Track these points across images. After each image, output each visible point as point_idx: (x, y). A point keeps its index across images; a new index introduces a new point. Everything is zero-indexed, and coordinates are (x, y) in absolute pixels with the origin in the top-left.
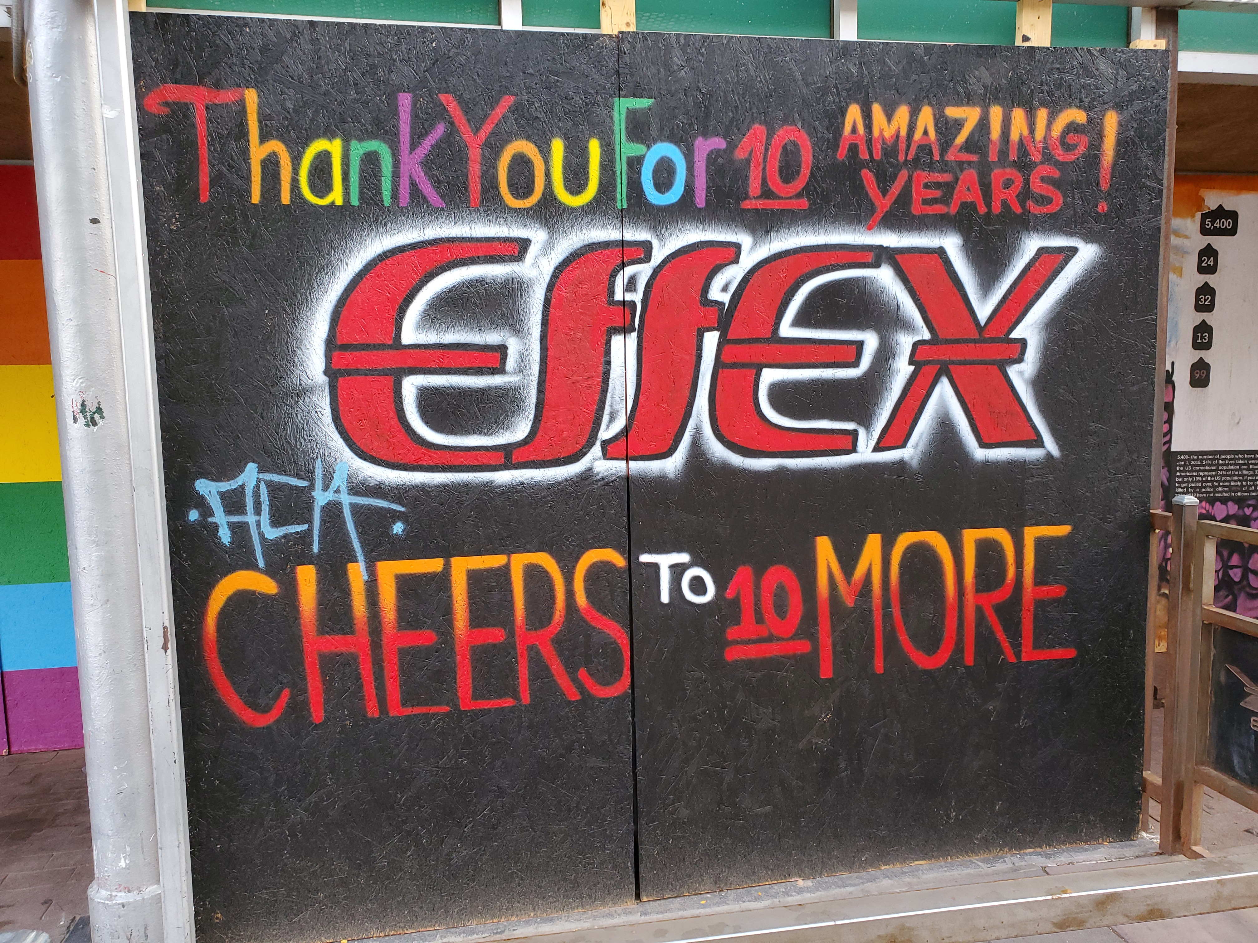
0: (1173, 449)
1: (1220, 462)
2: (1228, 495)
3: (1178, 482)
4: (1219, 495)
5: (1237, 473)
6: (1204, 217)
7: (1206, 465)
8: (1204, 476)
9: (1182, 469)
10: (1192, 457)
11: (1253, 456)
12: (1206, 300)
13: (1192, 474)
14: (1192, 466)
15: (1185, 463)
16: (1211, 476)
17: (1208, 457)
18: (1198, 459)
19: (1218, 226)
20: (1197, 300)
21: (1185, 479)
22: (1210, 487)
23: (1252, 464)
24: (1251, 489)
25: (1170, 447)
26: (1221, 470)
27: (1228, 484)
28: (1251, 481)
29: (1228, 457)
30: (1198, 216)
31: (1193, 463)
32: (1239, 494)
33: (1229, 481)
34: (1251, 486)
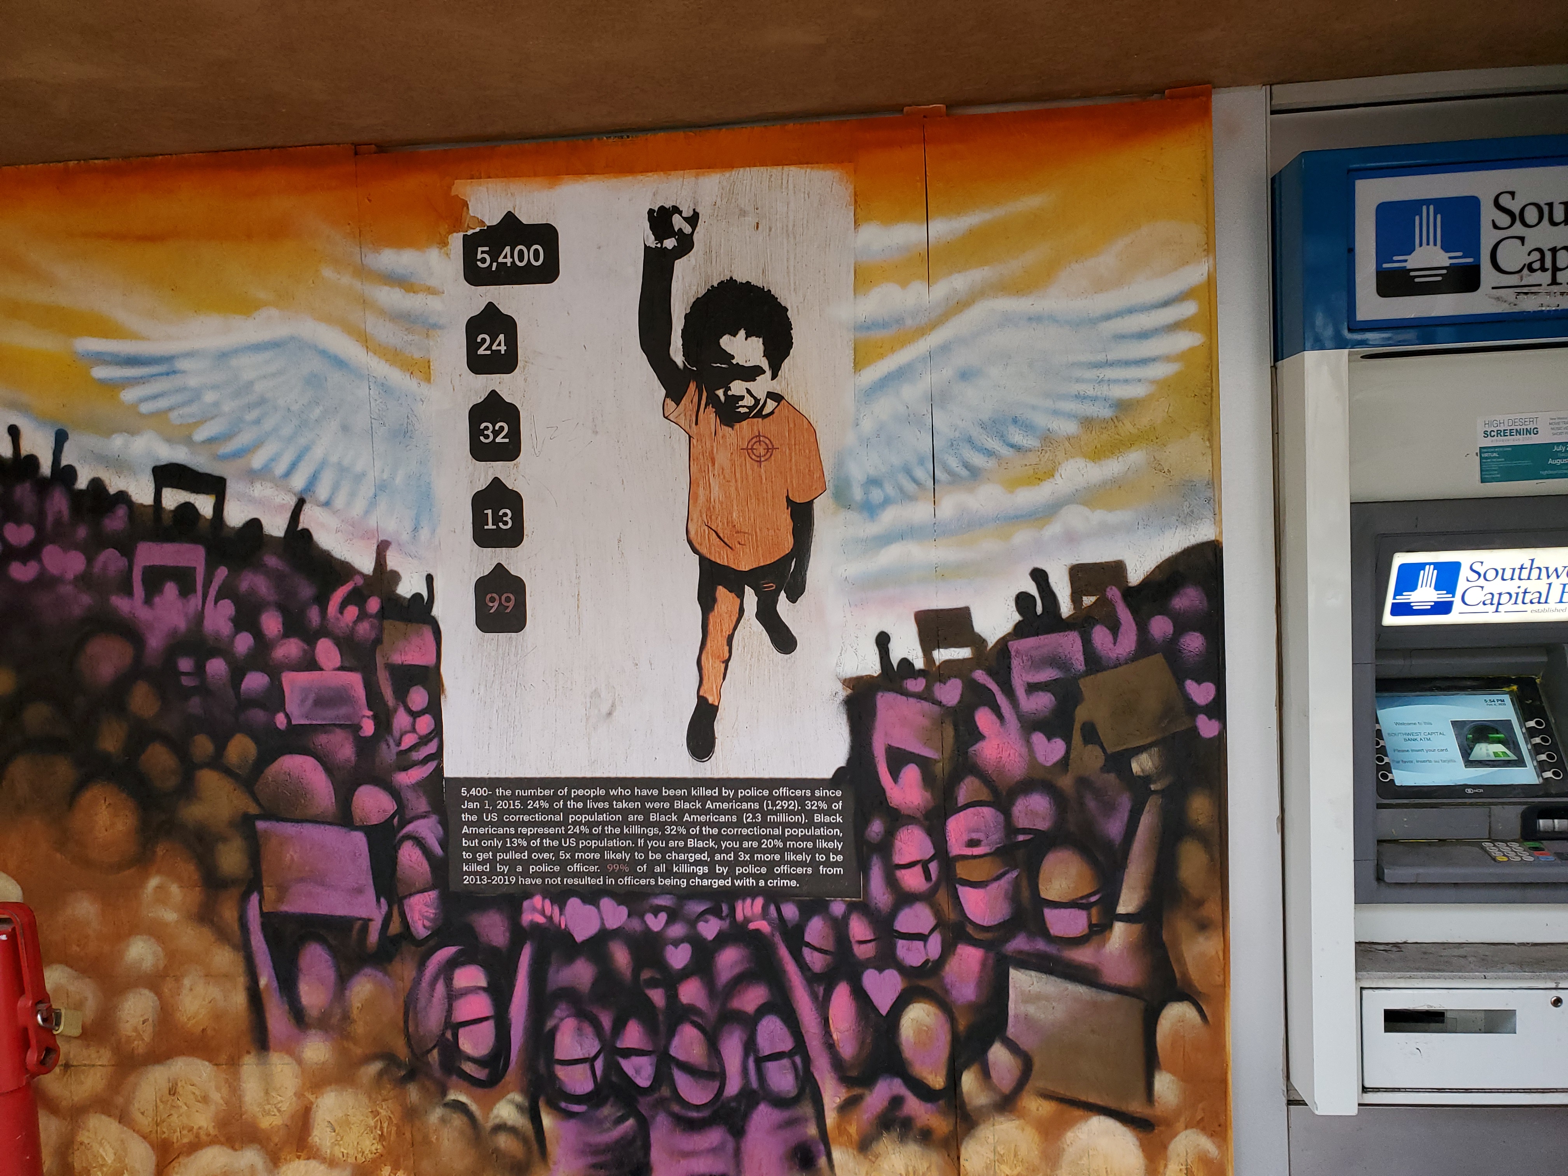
0: (449, 772)
1: (571, 804)
2: (600, 881)
3: (468, 849)
4: (576, 881)
5: (617, 831)
6: (470, 245)
7: (535, 811)
8: (534, 836)
9: (474, 818)
10: (499, 792)
11: (655, 792)
12: (496, 433)
13: (501, 831)
14: (501, 813)
15: (483, 805)
16: (552, 837)
17: (539, 792)
18: (513, 797)
19: (509, 261)
20: (475, 432)
21: (486, 843)
22: (549, 862)
23: (654, 810)
24: (657, 869)
25: (439, 769)
26: (575, 824)
27: (597, 856)
28: (655, 850)
29: (592, 793)
30: (456, 241)
31: (501, 805)
32: (628, 880)
33: (597, 850)
34: (657, 863)
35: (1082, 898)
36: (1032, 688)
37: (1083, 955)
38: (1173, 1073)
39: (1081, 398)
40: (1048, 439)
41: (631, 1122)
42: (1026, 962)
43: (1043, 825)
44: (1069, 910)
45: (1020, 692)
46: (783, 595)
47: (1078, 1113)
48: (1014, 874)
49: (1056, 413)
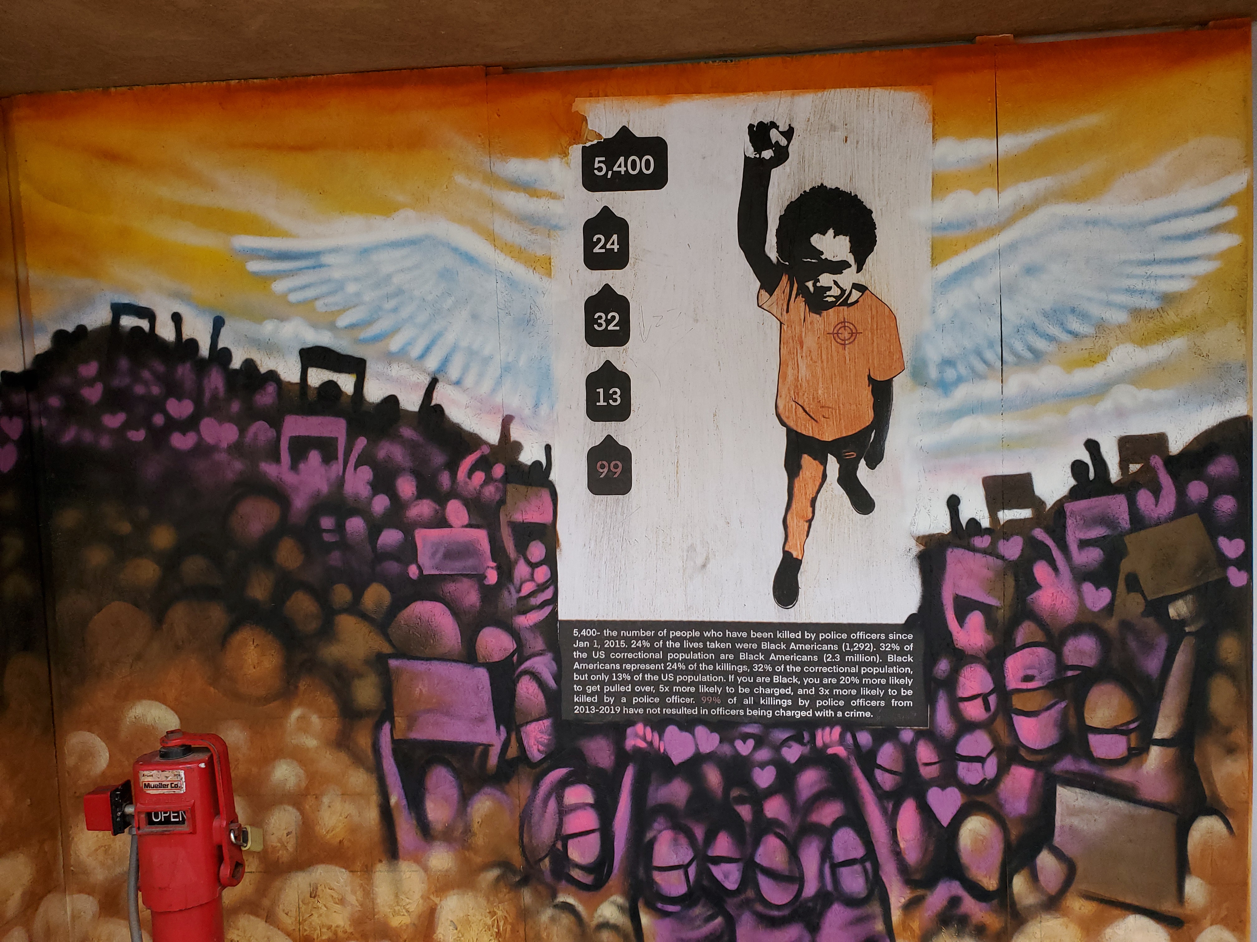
0: (563, 615)
1: (669, 644)
2: (695, 711)
3: (579, 683)
4: (674, 711)
5: (711, 668)
6: (588, 155)
7: (638, 649)
8: (637, 672)
9: (585, 655)
10: (606, 633)
11: (745, 635)
12: (608, 322)
13: (608, 667)
14: (608, 651)
15: (592, 644)
16: (653, 672)
17: (642, 633)
18: (619, 638)
19: (623, 170)
20: (590, 321)
21: (594, 678)
22: (650, 694)
23: (743, 650)
24: (746, 702)
25: (554, 613)
26: (673, 661)
27: (693, 689)
28: (744, 685)
29: (688, 634)
30: (576, 152)
31: (608, 644)
32: (720, 711)
33: (692, 684)
34: (746, 696)
35: (1122, 725)
36: (1084, 544)
37: (1122, 775)
38: (1202, 876)
39: (1131, 291)
40: (1101, 326)
41: (719, 920)
42: (1072, 780)
43: (1090, 662)
44: (1110, 736)
45: (1073, 547)
46: (863, 462)
47: (1116, 912)
48: (1063, 705)
49: (1109, 304)
